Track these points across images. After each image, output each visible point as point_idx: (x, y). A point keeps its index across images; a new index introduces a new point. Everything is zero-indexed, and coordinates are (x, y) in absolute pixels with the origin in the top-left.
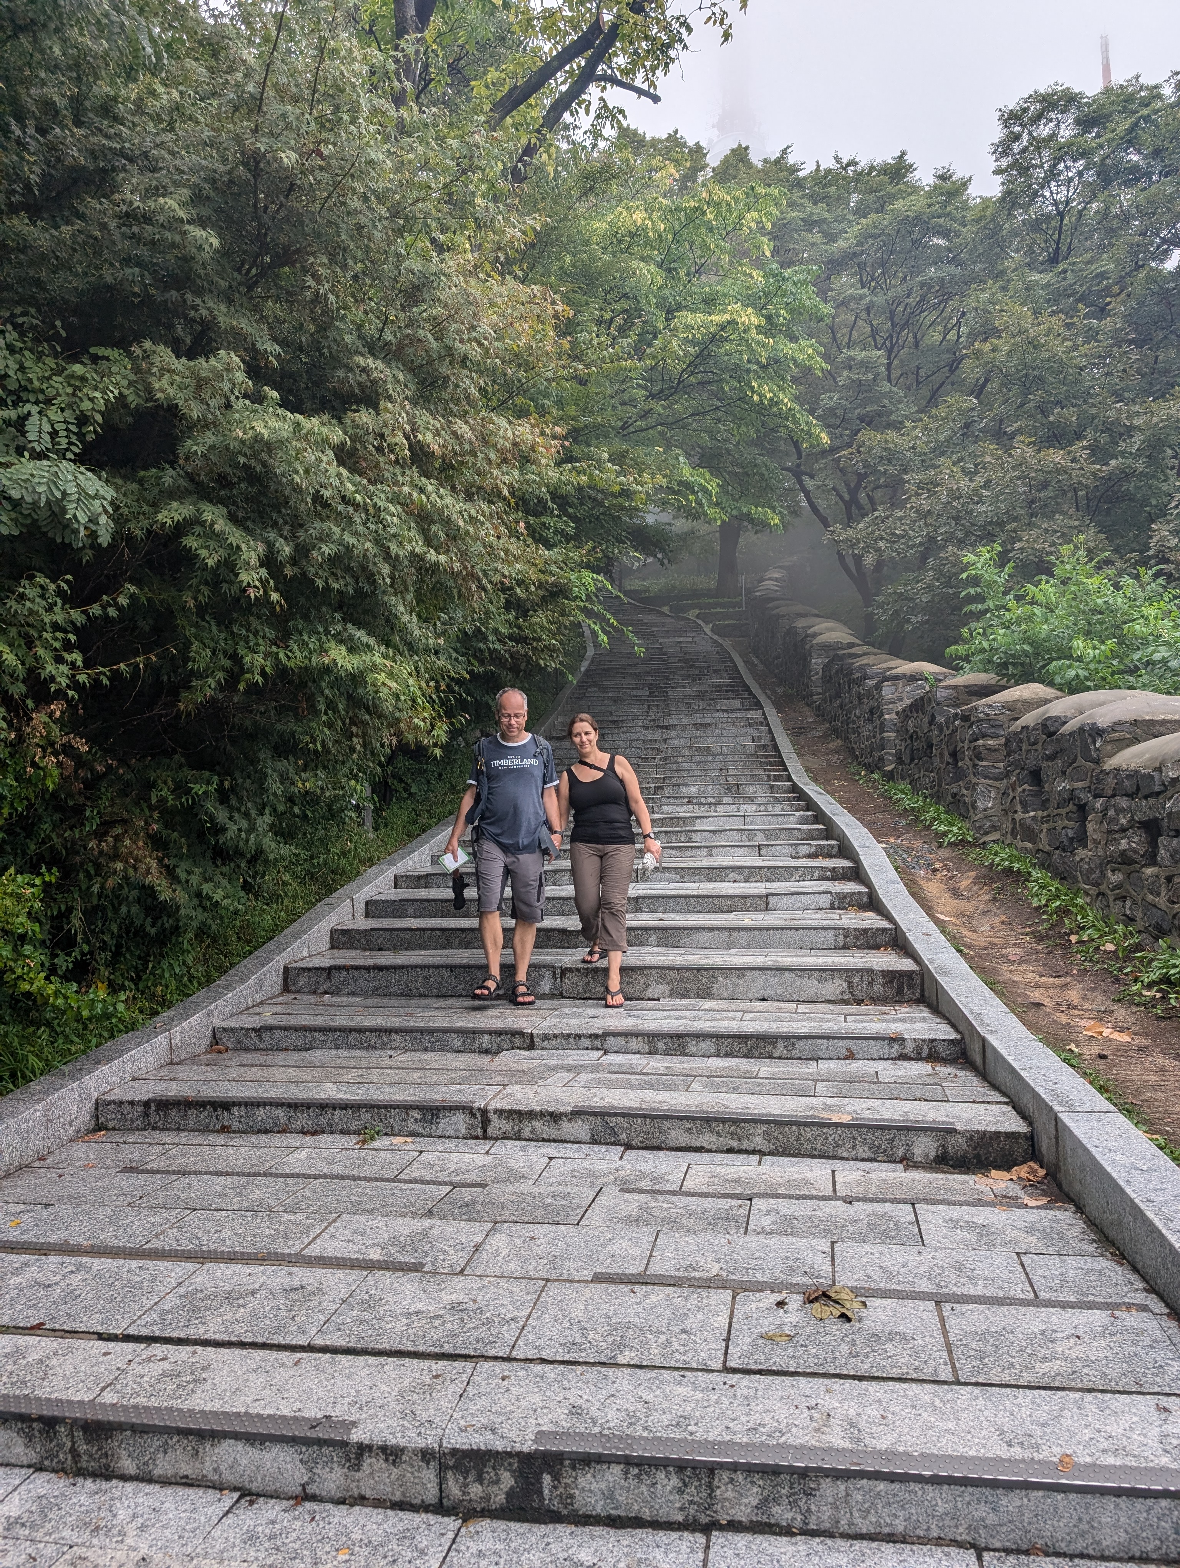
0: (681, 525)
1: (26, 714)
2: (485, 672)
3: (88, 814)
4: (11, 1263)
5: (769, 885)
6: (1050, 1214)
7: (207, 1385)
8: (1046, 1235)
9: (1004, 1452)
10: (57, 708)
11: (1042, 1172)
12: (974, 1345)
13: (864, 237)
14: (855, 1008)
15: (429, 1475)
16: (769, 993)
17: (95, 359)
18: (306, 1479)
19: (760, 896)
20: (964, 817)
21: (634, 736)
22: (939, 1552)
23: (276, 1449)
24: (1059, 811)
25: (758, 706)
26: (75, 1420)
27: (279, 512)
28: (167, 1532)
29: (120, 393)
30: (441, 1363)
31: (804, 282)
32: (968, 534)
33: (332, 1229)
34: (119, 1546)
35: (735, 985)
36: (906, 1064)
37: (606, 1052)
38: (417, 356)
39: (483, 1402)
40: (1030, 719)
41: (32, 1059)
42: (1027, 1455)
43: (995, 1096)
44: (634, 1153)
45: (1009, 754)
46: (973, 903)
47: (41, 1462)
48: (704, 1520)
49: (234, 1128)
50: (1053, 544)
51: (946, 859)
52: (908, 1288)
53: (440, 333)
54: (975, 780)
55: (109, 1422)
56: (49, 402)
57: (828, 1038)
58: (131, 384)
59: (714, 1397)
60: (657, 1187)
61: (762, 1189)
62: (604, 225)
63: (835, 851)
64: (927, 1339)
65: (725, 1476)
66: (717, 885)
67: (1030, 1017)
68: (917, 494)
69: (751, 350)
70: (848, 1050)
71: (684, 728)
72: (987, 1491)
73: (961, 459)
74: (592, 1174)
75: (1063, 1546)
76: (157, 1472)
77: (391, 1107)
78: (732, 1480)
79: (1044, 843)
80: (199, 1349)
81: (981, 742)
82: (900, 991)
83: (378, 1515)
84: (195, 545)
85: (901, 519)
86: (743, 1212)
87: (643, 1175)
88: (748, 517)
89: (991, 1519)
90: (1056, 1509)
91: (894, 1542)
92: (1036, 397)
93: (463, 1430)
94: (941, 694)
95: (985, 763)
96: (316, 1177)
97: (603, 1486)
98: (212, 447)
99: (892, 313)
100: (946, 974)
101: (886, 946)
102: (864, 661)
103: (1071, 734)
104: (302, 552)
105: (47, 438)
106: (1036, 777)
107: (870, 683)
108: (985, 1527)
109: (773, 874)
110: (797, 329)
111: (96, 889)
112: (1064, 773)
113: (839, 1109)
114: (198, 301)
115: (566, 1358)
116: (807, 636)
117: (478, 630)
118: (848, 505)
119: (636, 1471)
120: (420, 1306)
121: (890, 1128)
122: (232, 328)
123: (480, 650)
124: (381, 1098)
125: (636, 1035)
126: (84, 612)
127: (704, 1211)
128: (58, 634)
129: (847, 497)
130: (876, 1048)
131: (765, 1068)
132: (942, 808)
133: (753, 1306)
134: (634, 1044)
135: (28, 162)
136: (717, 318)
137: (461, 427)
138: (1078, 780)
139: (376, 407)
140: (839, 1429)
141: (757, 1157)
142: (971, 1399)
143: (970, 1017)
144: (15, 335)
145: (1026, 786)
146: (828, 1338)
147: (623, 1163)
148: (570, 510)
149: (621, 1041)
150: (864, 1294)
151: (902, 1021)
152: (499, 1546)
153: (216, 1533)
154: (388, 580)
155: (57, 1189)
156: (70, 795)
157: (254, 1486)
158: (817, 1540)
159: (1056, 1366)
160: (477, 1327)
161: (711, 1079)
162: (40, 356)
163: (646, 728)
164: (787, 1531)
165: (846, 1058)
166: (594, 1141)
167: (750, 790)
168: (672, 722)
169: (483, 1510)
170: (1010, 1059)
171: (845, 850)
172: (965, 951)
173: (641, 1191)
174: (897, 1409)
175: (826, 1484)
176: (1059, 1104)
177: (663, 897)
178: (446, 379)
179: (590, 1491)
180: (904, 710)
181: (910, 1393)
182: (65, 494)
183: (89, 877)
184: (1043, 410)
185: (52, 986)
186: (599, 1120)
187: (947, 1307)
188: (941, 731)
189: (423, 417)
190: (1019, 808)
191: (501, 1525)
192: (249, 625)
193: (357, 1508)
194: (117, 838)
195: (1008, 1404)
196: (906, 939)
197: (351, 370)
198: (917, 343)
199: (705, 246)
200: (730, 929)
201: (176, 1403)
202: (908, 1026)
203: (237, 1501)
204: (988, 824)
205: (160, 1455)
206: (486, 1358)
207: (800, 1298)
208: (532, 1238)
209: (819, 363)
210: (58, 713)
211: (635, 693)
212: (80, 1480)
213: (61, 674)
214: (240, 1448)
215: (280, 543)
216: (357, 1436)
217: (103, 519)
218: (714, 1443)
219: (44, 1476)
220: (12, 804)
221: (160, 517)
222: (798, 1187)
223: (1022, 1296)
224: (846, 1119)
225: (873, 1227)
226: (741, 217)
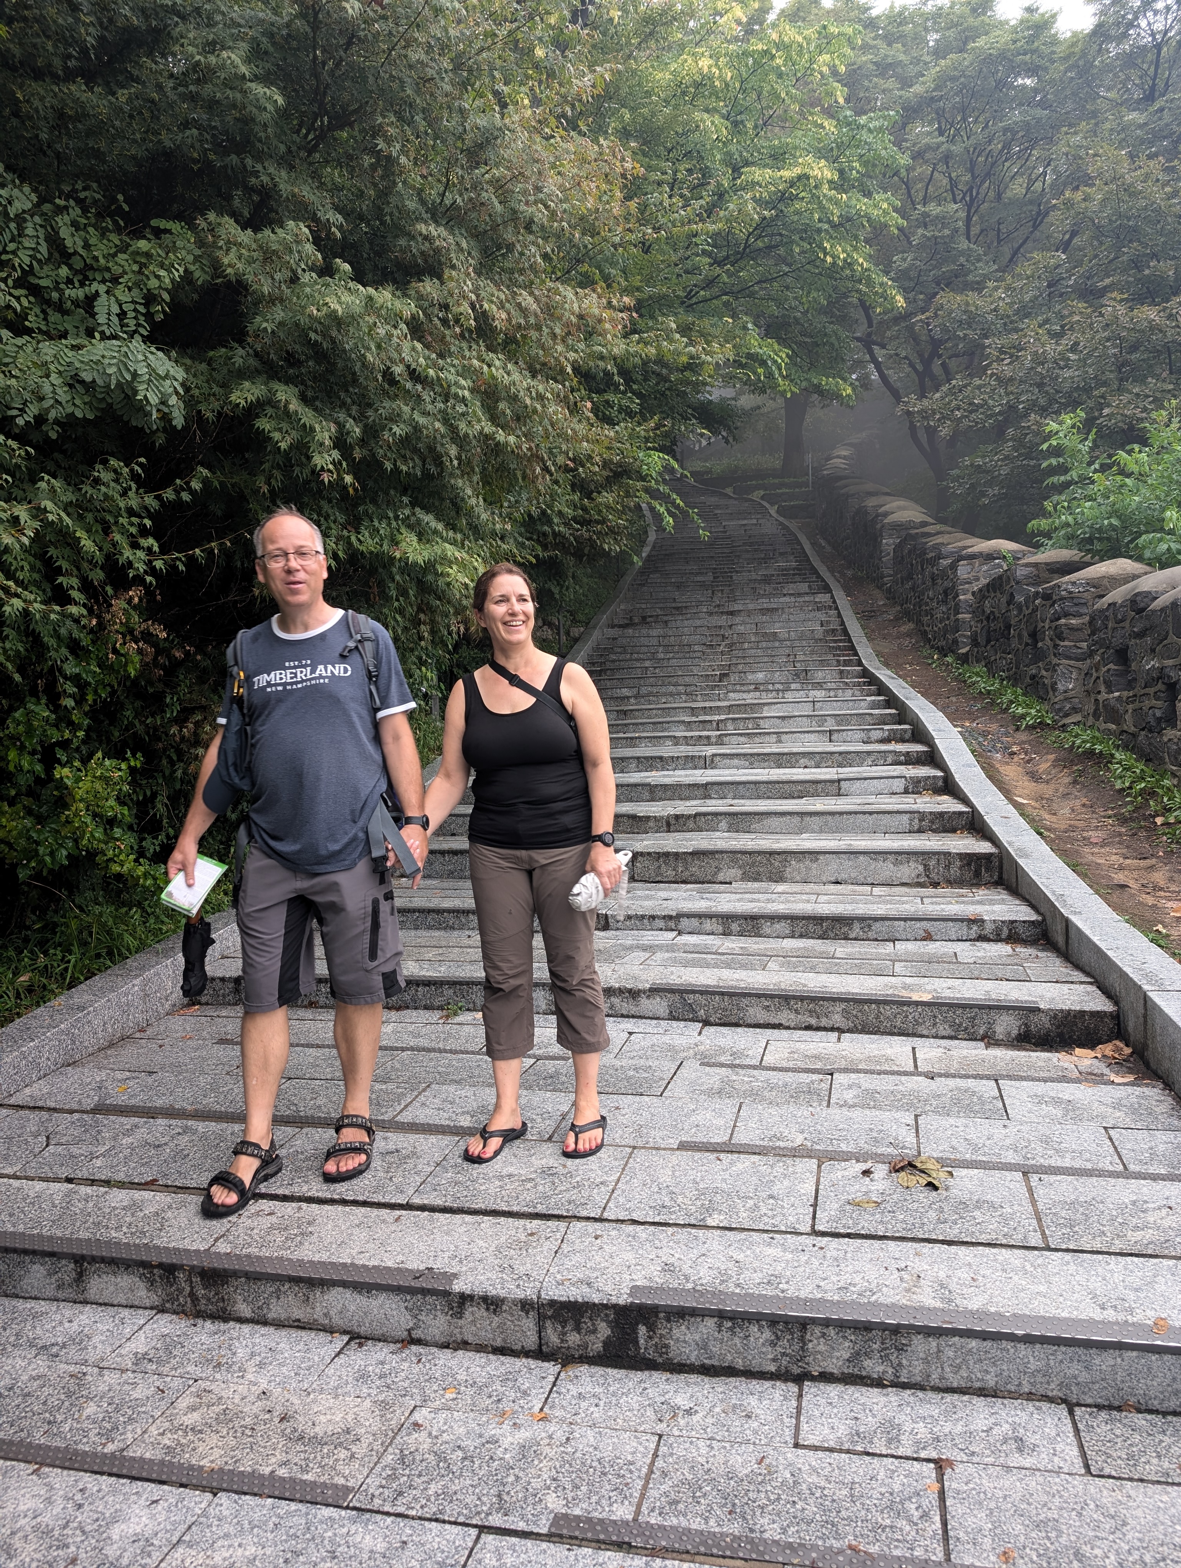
0: (747, 401)
1: (105, 601)
2: (550, 557)
3: (168, 700)
4: (122, 1125)
5: (840, 770)
6: (1138, 1090)
7: (314, 1239)
8: (1134, 1111)
9: (1097, 1315)
10: (135, 594)
11: (1128, 1051)
12: (1063, 1213)
13: (941, 81)
14: (931, 891)
15: (529, 1324)
16: (843, 876)
17: (158, 233)
18: (411, 1324)
19: (832, 782)
20: (1042, 699)
21: (698, 623)
22: (1030, 1406)
23: (383, 1297)
24: (1147, 690)
25: (827, 589)
26: (193, 1267)
27: (347, 391)
28: (284, 1370)
29: (186, 270)
30: (536, 1222)
31: (880, 129)
32: (1051, 401)
33: (422, 1098)
34: (241, 1381)
35: (808, 869)
36: (985, 945)
37: (680, 933)
38: (482, 221)
39: (577, 1258)
40: (1117, 595)
41: (128, 938)
42: (1121, 1317)
43: (1078, 976)
44: (712, 1029)
45: (1093, 633)
46: (1052, 786)
47: (163, 1305)
48: (796, 1370)
49: (321, 1003)
50: (1145, 409)
51: (1024, 742)
52: (995, 1159)
53: (504, 197)
54: (1055, 661)
55: (225, 1270)
56: (115, 280)
57: (905, 920)
58: (197, 259)
59: (804, 1258)
60: (737, 1062)
61: (843, 1064)
62: (668, 76)
63: (908, 736)
64: (1016, 1207)
65: (817, 1331)
66: (787, 771)
67: (1114, 898)
68: (1000, 360)
69: (822, 208)
70: (925, 931)
71: (749, 613)
72: (1080, 1351)
73: (1047, 321)
74: (672, 1049)
75: (1155, 1404)
76: (271, 1316)
77: (473, 983)
78: (824, 1335)
79: (1129, 725)
80: (304, 1205)
81: (1063, 621)
82: (977, 874)
83: (480, 1359)
84: (268, 427)
85: (979, 387)
86: (825, 1086)
87: (722, 1051)
88: (818, 390)
89: (1084, 1377)
90: (1149, 1369)
91: (985, 1396)
92: (1128, 252)
93: (560, 1283)
94: (1021, 572)
95: (1066, 643)
96: (403, 1049)
97: (697, 1337)
98: (281, 324)
99: (973, 163)
100: (1026, 856)
101: (962, 829)
102: (939, 540)
103: (1162, 610)
104: (372, 432)
105: (115, 319)
106: (1122, 656)
107: (945, 562)
108: (1077, 1384)
109: (844, 759)
110: (869, 183)
111: (179, 773)
112: (1153, 650)
113: (920, 988)
114: (259, 167)
115: (657, 1220)
116: (877, 516)
117: (544, 512)
118: (921, 376)
119: (730, 1324)
120: (511, 1170)
121: (971, 1006)
122: (294, 195)
123: (545, 534)
124: (463, 975)
125: (710, 916)
126: (158, 498)
127: (786, 1085)
128: (133, 519)
129: (920, 367)
130: (953, 930)
131: (841, 949)
132: (1019, 691)
133: (839, 1174)
134: (708, 925)
135: (84, 24)
136: (786, 174)
137: (527, 300)
138: (1169, 658)
139: (440, 277)
140: (929, 1289)
141: (836, 1034)
142: (1062, 1265)
143: (1053, 898)
144: (78, 211)
145: (1111, 666)
146: (916, 1205)
147: (702, 1038)
148: (635, 387)
149: (695, 922)
150: (950, 1164)
151: (980, 903)
152: (598, 1390)
153: (330, 1371)
154: (456, 462)
155: (158, 1058)
156: (150, 682)
157: (362, 1331)
158: (908, 1392)
159: (1149, 1235)
160: (567, 1190)
161: (789, 960)
162: (103, 233)
163: (711, 614)
164: (878, 1383)
165: (924, 939)
166: (672, 1017)
167: (819, 676)
168: (737, 607)
169: (581, 1357)
170: (1095, 939)
171: (919, 734)
172: (1046, 833)
173: (722, 1065)
174: (988, 1272)
175: (918, 1341)
176: (1148, 983)
177: (732, 783)
178: (510, 247)
179: (685, 1342)
180: (980, 590)
181: (1000, 1258)
182: (135, 375)
183: (172, 763)
184: (1137, 264)
185: (142, 868)
186: (677, 997)
187: (1034, 1178)
188: (1020, 609)
189: (488, 288)
190: (1103, 688)
191: (599, 1371)
192: (320, 508)
193: (460, 1353)
194: (197, 724)
195: (1100, 1270)
196: (984, 822)
197: (413, 238)
198: (999, 196)
199: (775, 95)
200: (802, 814)
201: (285, 1254)
202: (987, 907)
203: (348, 1343)
204: (1068, 706)
205: (274, 1301)
206: (579, 1218)
207: (886, 1167)
208: (617, 1108)
209: (895, 220)
210: (136, 600)
211: (699, 578)
212: (200, 1322)
213: (138, 560)
214: (348, 1295)
215: (350, 424)
216: (458, 1287)
217: (173, 400)
218: (806, 1300)
219: (167, 1317)
220: (96, 692)
221: (233, 398)
222: (878, 1062)
223: (1111, 1168)
224: (926, 997)
225: (956, 1101)
226: (812, 61)
